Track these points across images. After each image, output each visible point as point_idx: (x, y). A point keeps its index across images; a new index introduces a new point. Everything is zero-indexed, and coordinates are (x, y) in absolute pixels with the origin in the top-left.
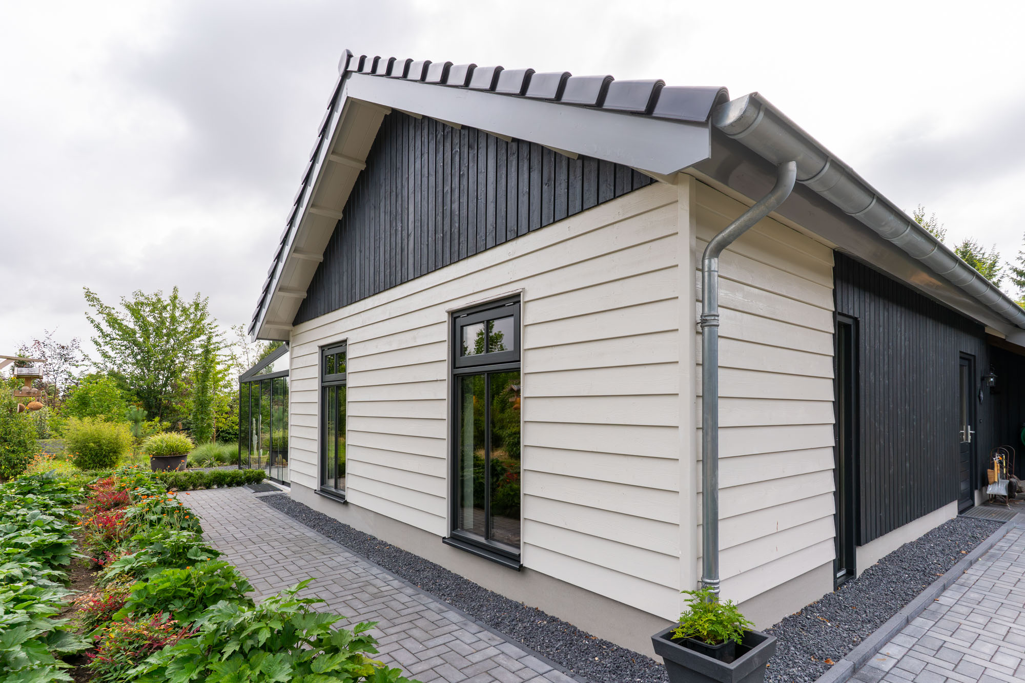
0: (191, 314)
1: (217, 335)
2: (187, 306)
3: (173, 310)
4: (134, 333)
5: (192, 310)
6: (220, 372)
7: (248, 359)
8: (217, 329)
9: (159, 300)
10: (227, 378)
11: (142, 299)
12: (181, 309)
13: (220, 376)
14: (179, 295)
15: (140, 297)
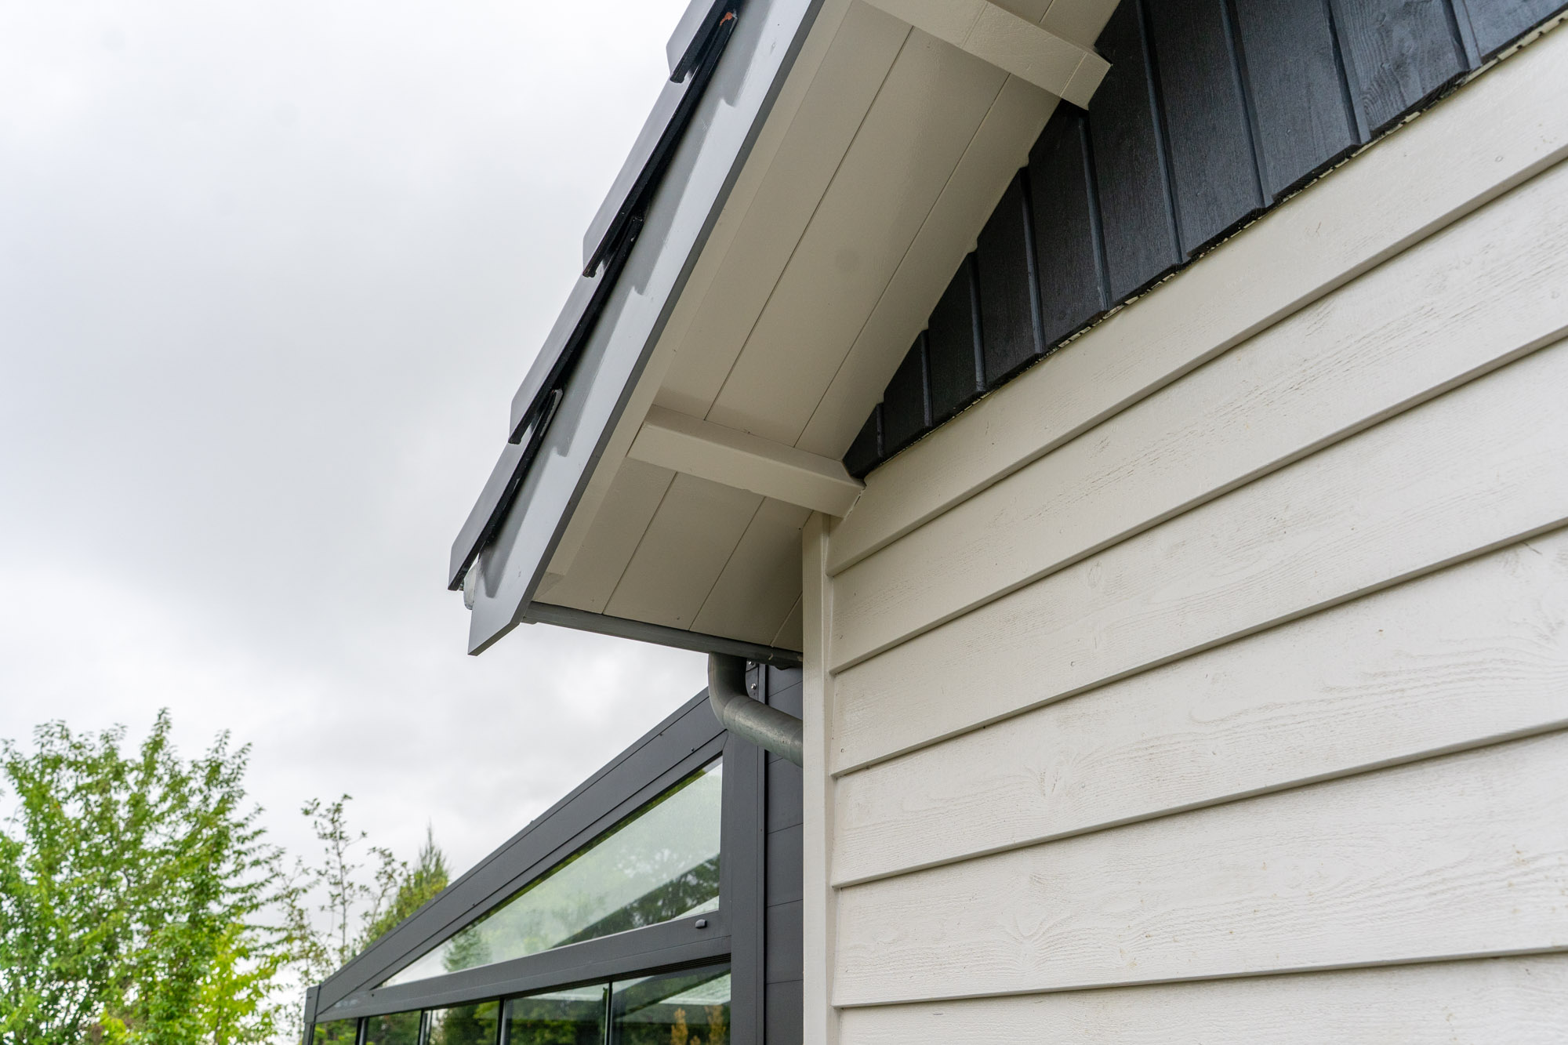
0: (192, 792)
1: (256, 863)
2: (185, 769)
3: (143, 783)
4: (13, 852)
5: (197, 782)
6: (243, 982)
7: (343, 927)
8: (259, 840)
9: (111, 754)
10: (262, 1005)
11: (59, 747)
12: (166, 778)
13: (242, 995)
14: (170, 737)
15: (57, 742)
